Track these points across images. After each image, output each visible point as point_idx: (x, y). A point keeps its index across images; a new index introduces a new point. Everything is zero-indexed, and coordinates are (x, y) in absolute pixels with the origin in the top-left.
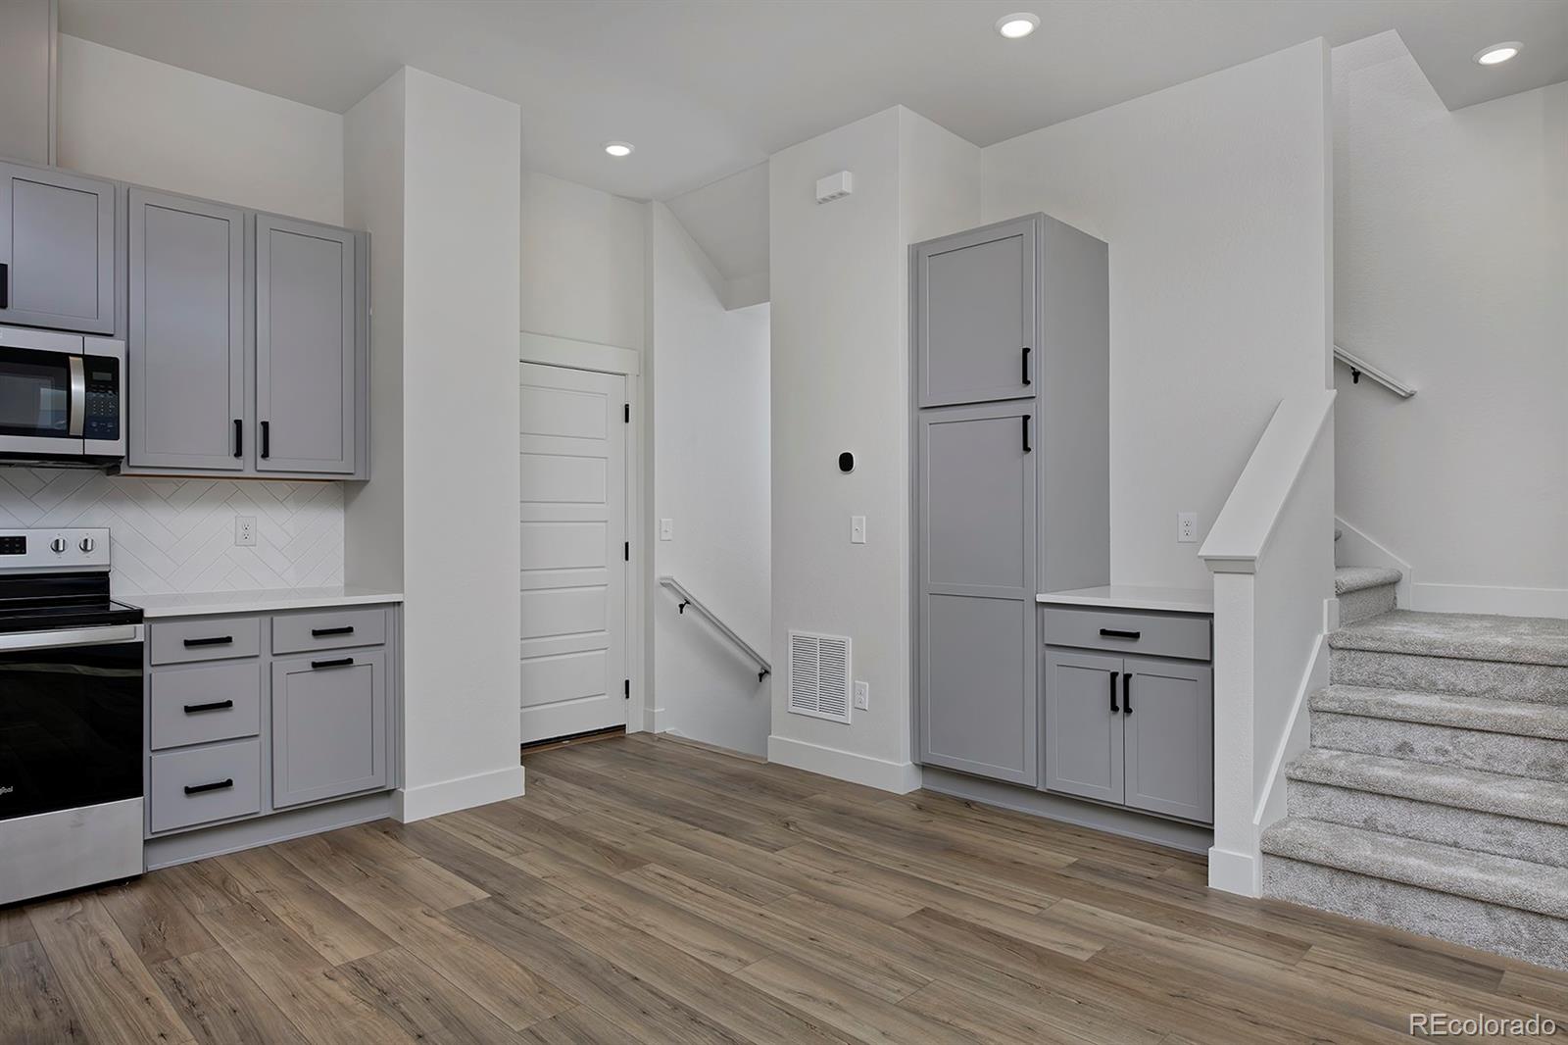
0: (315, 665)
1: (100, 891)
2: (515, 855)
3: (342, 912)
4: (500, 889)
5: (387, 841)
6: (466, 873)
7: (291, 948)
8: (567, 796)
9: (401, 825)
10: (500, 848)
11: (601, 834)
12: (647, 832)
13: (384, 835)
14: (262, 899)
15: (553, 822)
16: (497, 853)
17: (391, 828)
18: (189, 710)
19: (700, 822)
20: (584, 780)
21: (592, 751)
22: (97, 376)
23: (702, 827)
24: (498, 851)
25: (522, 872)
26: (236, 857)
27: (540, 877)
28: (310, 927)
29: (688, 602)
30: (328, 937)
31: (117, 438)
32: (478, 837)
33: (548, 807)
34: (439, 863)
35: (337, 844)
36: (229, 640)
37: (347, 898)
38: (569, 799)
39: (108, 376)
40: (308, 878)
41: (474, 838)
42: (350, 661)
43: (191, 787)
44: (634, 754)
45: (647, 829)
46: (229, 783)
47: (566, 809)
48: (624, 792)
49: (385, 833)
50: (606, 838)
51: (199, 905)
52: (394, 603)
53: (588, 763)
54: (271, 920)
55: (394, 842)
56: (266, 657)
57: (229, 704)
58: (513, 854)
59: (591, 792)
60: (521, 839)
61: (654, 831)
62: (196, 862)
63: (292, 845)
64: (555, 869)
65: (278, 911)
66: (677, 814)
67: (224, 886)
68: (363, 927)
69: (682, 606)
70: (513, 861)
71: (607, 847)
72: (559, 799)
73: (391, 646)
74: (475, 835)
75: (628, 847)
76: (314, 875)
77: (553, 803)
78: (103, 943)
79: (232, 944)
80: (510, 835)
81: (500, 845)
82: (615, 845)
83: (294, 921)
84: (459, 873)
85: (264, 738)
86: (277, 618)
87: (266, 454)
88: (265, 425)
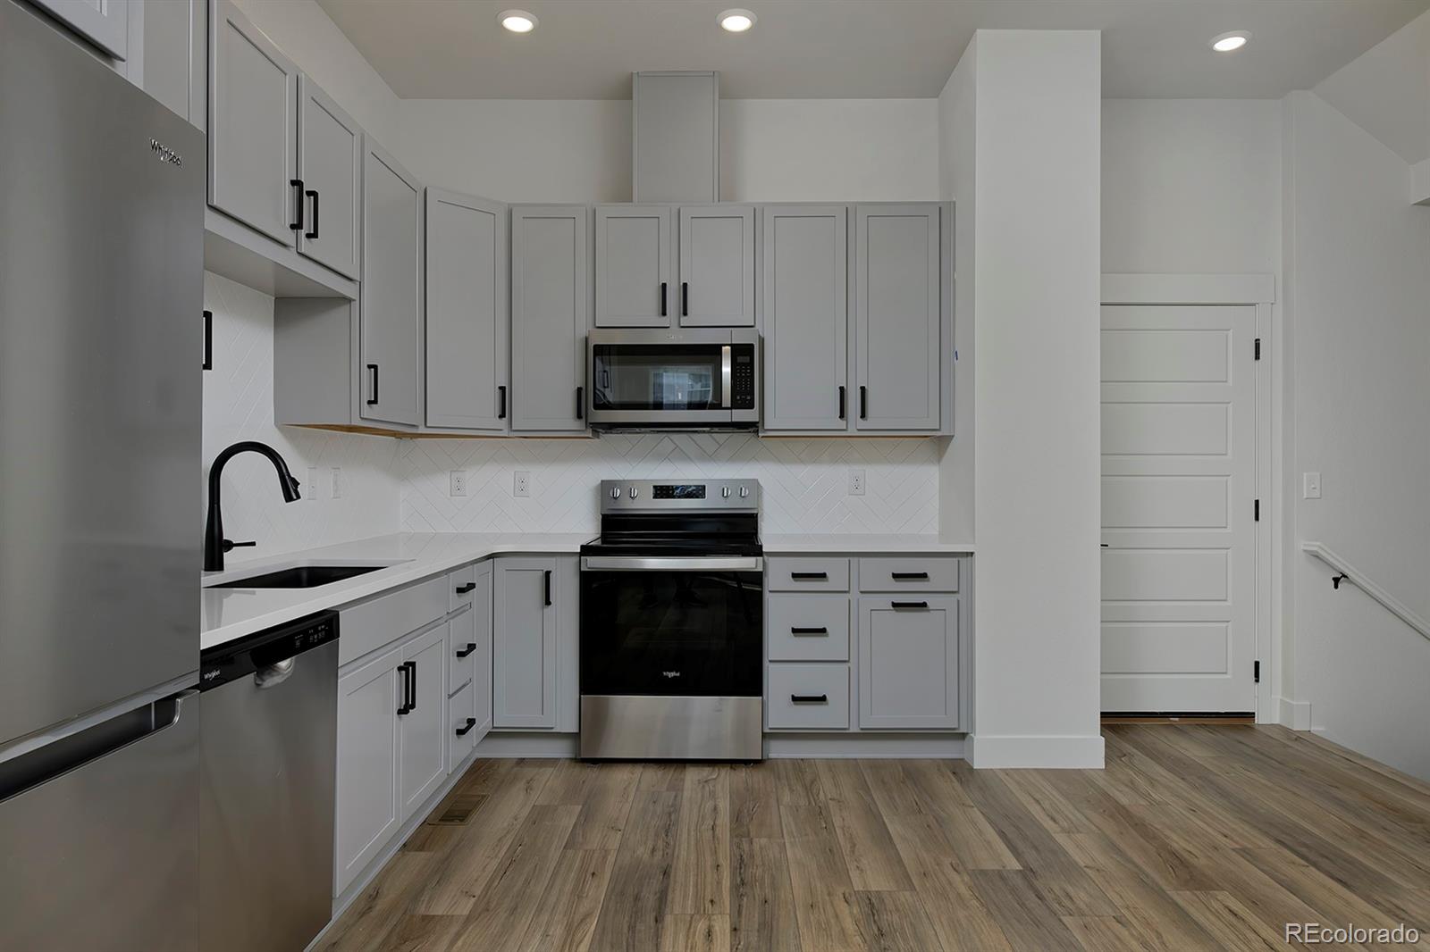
0: (895, 605)
1: (733, 766)
2: (1068, 832)
3: (883, 838)
4: (1034, 866)
5: (951, 781)
6: (1010, 836)
7: (832, 862)
8: (1152, 781)
9: (971, 769)
10: (1053, 819)
11: (1175, 837)
12: (1233, 850)
13: (951, 776)
14: (831, 806)
15: (1123, 807)
16: (1048, 824)
17: (961, 770)
18: (795, 631)
19: (1311, 856)
20: (1179, 767)
21: (1204, 735)
22: (740, 359)
23: (1315, 865)
24: (1051, 823)
25: (1065, 853)
26: (831, 764)
27: (1082, 864)
28: (854, 845)
29: (1344, 576)
30: (863, 860)
31: (752, 407)
32: (1037, 801)
33: (1127, 789)
34: (988, 819)
35: (910, 773)
36: (824, 576)
37: (894, 828)
38: (1153, 786)
39: (747, 359)
40: (873, 799)
41: (1032, 801)
42: (924, 605)
43: (796, 695)
44: (1256, 750)
45: (1237, 846)
46: (823, 699)
47: (1146, 796)
48: (1224, 794)
49: (954, 773)
50: (1178, 842)
51: (787, 798)
52: (967, 553)
53: (1193, 749)
54: (830, 828)
55: (956, 784)
56: (853, 594)
57: (824, 631)
58: (1063, 830)
59: (1182, 784)
60: (1078, 815)
61: (1245, 852)
62: (802, 759)
63: (875, 765)
64: (1102, 860)
65: (837, 822)
66: (1283, 837)
67: (810, 789)
68: (894, 861)
69: (1336, 580)
70: (1061, 839)
71: (1174, 854)
72: (1142, 783)
73: (961, 592)
74: (1034, 799)
75: (1201, 862)
76: (878, 797)
77: (1132, 785)
78: (715, 808)
79: (792, 840)
80: (1071, 807)
81: (1056, 816)
82: (1186, 855)
83: (844, 834)
84: (1002, 834)
85: (852, 664)
86: (863, 560)
87: (863, 416)
88: (863, 389)
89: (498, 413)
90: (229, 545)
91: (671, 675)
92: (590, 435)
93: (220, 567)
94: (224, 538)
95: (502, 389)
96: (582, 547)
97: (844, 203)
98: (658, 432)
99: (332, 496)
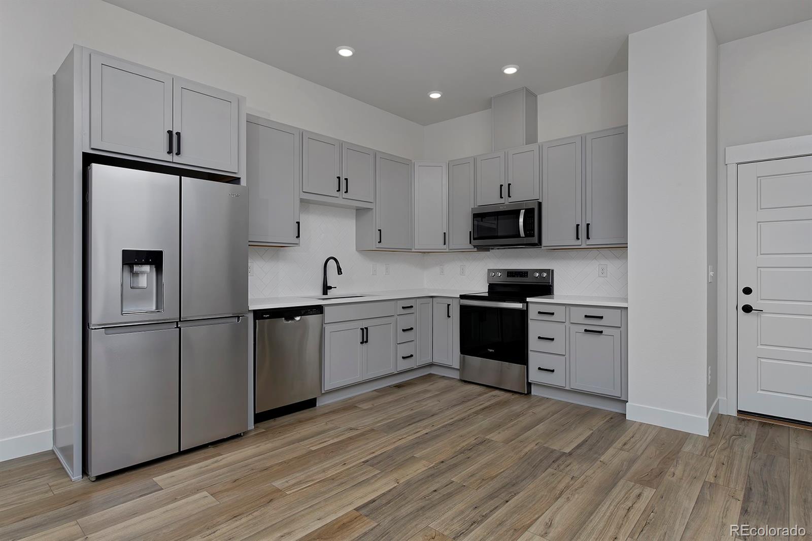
0: (586, 330)
18: (539, 338)
22: (527, 215)
31: (534, 236)
36: (553, 314)
39: (532, 215)
41: (630, 436)
42: (601, 332)
43: (541, 368)
46: (553, 371)
49: (611, 418)
52: (624, 308)
56: (567, 323)
57: (553, 339)
58: (620, 449)
73: (622, 328)
74: (633, 436)
77: (709, 446)
85: (567, 356)
86: (572, 308)
87: (588, 238)
88: (588, 225)
89: (443, 243)
90: (330, 288)
91: (491, 350)
92: (476, 250)
93: (327, 294)
94: (328, 285)
95: (445, 233)
96: (460, 295)
97: (580, 135)
98: (509, 248)
99: (371, 274)
